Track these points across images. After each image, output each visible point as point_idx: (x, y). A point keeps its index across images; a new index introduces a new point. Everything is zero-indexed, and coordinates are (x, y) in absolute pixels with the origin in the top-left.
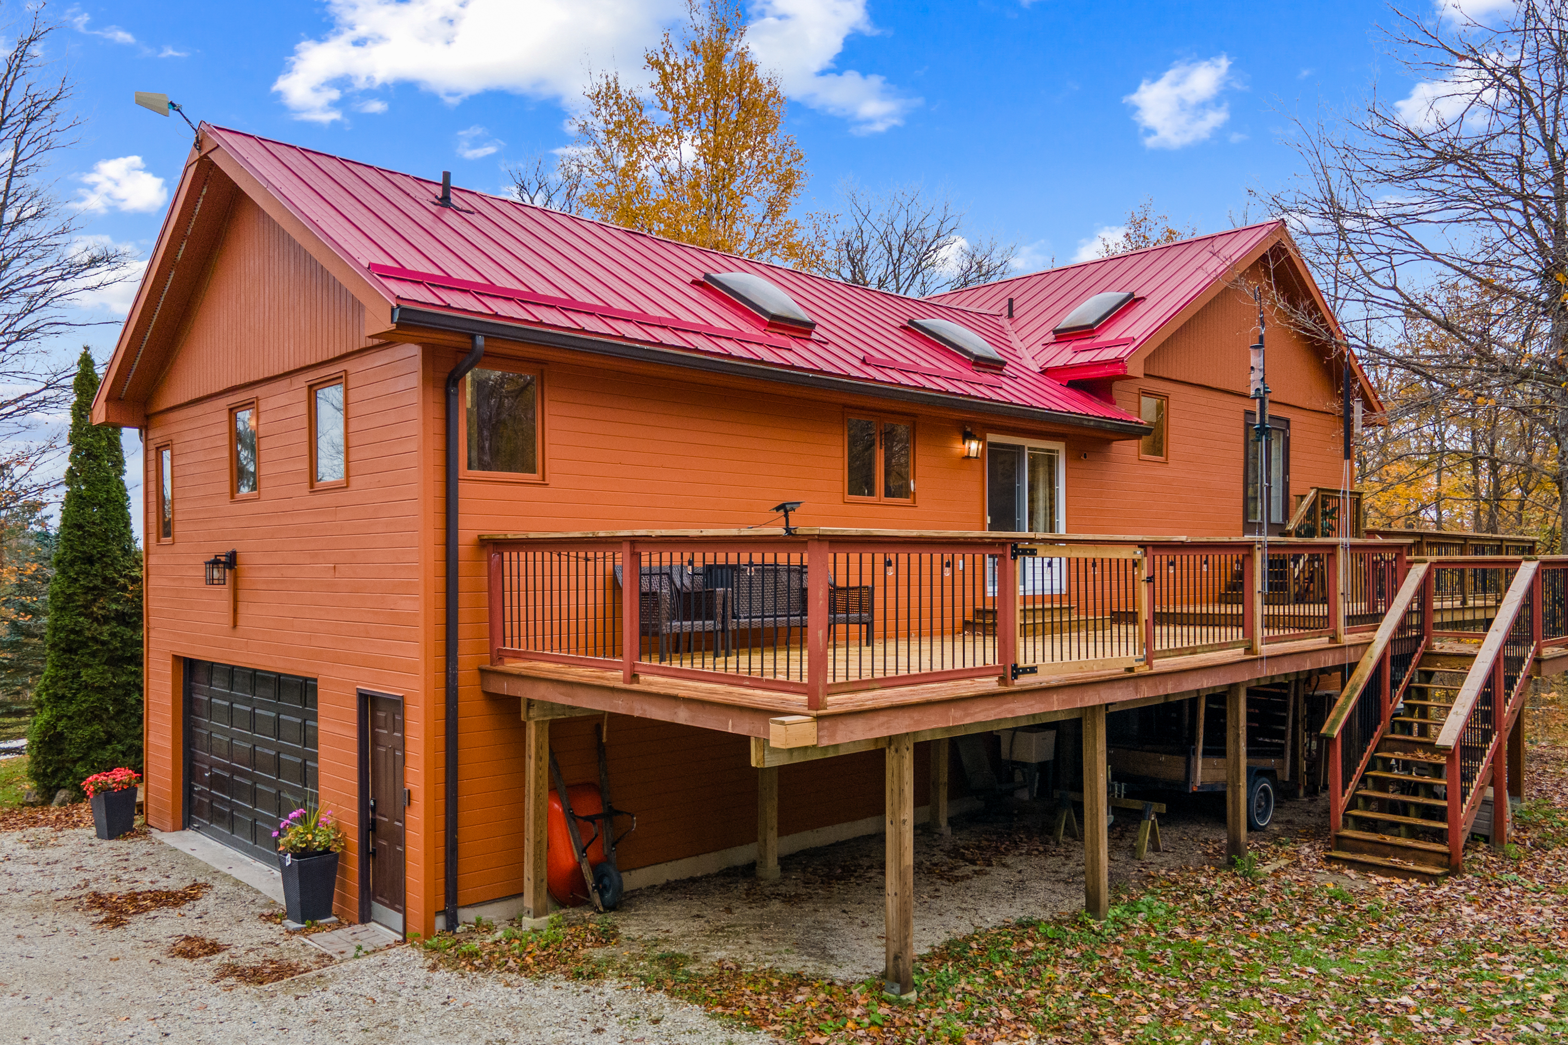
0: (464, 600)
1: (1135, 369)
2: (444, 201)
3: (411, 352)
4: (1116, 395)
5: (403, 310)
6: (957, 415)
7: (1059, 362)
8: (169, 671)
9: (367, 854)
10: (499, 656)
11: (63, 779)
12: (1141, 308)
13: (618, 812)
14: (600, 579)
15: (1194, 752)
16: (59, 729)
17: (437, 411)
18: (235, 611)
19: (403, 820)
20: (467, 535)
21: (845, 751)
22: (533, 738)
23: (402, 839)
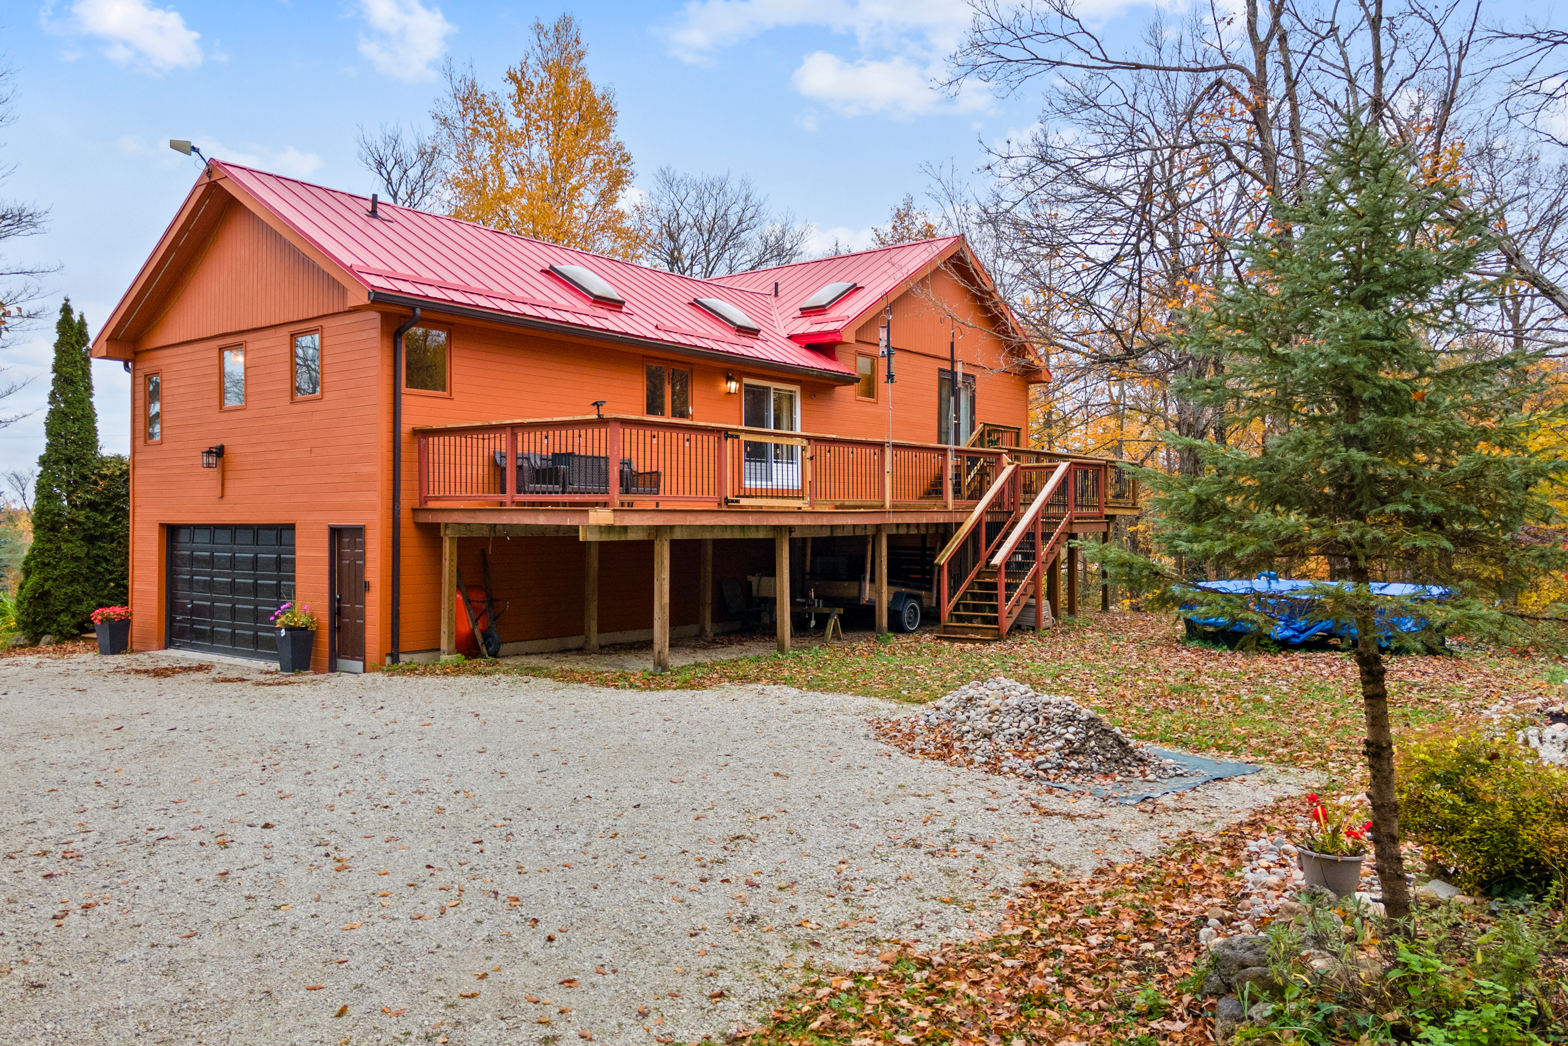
0: (404, 466)
1: (849, 337)
2: (373, 213)
3: (374, 317)
4: (837, 354)
5: (376, 293)
6: (722, 365)
7: (799, 331)
8: (156, 534)
9: (336, 628)
10: (426, 499)
11: (48, 627)
12: (861, 293)
13: (496, 600)
14: (486, 459)
15: (864, 579)
16: (46, 588)
17: (389, 352)
18: (223, 485)
19: (363, 603)
20: (406, 427)
21: (631, 536)
22: (448, 548)
23: (362, 614)
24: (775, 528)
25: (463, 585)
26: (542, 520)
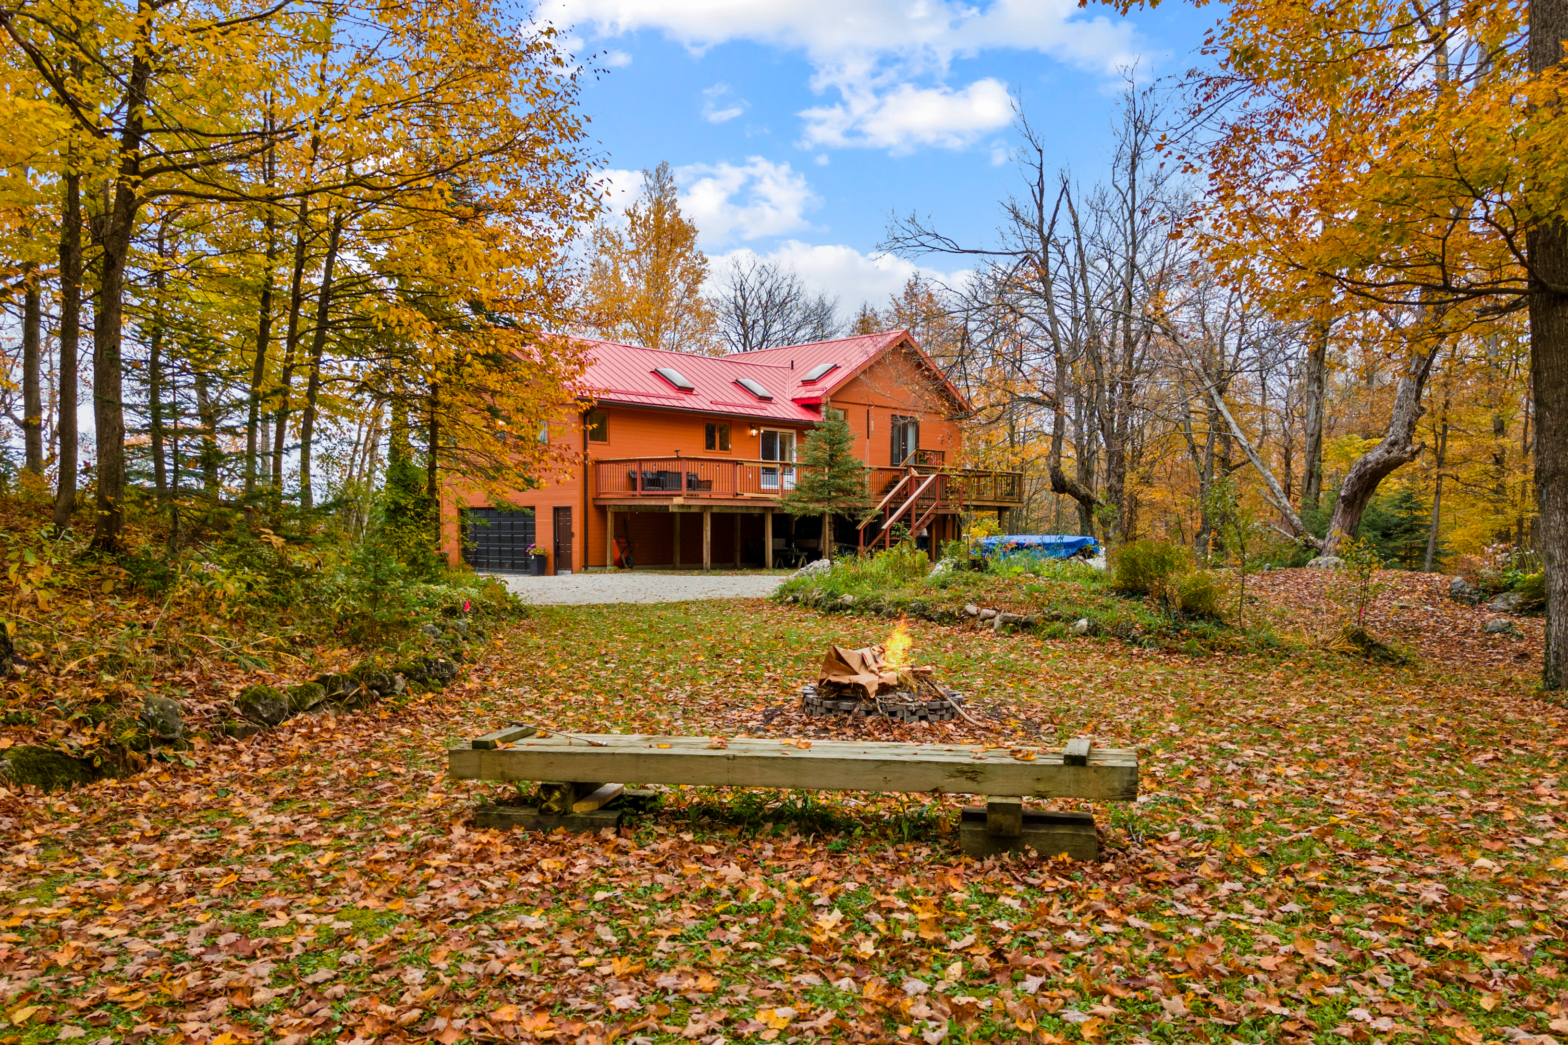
0: (589, 479)
1: (826, 400)
4: (818, 411)
6: (747, 422)
7: (799, 396)
8: (455, 514)
9: (557, 555)
10: (600, 494)
12: (838, 371)
14: (627, 475)
17: (582, 427)
19: (571, 543)
20: (590, 460)
21: (693, 510)
22: (610, 516)
23: (570, 548)
24: (765, 508)
25: (617, 536)
26: (653, 503)
